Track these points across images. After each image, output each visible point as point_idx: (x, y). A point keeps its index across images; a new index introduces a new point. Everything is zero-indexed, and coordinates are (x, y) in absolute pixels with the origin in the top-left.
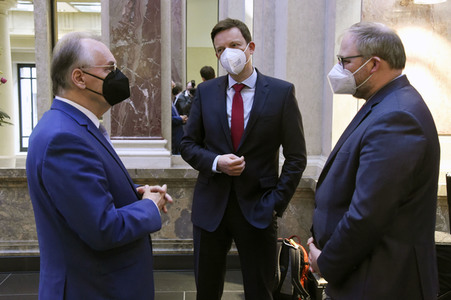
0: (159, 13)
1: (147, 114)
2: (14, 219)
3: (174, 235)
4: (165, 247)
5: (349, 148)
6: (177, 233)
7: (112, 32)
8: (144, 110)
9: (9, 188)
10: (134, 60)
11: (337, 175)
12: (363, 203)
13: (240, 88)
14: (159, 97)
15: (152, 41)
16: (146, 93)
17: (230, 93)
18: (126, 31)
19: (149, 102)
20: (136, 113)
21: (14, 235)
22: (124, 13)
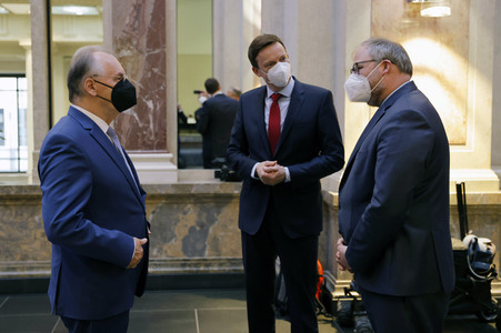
0: (164, 21)
1: (151, 126)
2: (11, 239)
3: (181, 253)
4: (172, 266)
5: (367, 148)
6: (185, 250)
7: (115, 41)
8: (148, 122)
9: (6, 206)
10: (138, 70)
14: (164, 109)
15: (157, 51)
16: (150, 104)
17: (269, 103)
18: (129, 40)
19: (154, 115)
20: (140, 125)
21: (12, 255)
22: (127, 22)
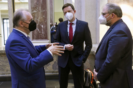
0: (46, 2)
1: (43, 33)
2: (3, 66)
3: (52, 69)
4: (50, 73)
5: (105, 41)
6: (53, 68)
7: (32, 8)
8: (42, 31)
9: (1, 56)
10: (38, 16)
11: (102, 50)
12: (110, 58)
13: (71, 24)
14: (46, 28)
15: (44, 11)
16: (42, 26)
17: (69, 26)
18: (36, 8)
19: (44, 29)
20: (40, 32)
21: (3, 70)
22: (35, 2)
